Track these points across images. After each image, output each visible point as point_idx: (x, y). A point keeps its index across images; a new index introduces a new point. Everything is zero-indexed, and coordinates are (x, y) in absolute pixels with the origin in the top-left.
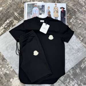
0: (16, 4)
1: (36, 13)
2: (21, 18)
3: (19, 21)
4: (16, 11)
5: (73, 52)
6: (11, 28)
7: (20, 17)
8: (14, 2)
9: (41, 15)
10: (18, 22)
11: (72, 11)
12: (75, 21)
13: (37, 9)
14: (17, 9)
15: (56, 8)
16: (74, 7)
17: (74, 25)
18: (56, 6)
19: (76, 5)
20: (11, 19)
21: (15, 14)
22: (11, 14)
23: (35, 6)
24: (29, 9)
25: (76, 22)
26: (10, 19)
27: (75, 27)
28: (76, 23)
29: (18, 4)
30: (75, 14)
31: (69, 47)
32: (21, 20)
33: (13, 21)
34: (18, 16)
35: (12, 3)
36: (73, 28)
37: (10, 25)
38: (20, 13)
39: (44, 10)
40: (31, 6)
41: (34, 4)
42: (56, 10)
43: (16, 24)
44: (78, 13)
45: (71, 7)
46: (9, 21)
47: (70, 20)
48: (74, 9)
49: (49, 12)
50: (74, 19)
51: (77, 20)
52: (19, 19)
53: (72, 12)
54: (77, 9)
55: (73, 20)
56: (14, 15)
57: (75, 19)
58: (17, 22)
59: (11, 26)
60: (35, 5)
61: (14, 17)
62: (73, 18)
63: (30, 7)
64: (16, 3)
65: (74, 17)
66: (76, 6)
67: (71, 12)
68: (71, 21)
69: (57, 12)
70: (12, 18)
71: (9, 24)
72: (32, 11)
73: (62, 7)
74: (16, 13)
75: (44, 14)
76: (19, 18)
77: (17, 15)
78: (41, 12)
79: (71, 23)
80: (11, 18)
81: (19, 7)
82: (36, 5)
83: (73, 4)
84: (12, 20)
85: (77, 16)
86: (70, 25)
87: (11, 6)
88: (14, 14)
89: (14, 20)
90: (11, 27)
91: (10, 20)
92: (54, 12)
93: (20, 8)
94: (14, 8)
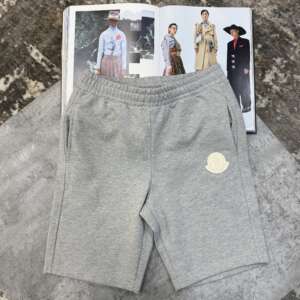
0: (37, 12)
1: (115, 53)
2: (55, 69)
3: (49, 83)
4: (36, 41)
5: (282, 230)
6: (15, 112)
7: (51, 67)
8: (25, 4)
9: (138, 61)
10: (47, 86)
11: (274, 36)
12: (285, 81)
13: (118, 37)
14: (42, 34)
15: (205, 30)
16: (281, 20)
17: (281, 97)
18: (206, 22)
19: (287, 10)
20: (16, 76)
21: (33, 54)
22: (13, 53)
23: (112, 20)
24: (82, 34)
25: (288, 84)
26: (12, 74)
27: (284, 104)
28: (291, 87)
29: (43, 11)
30: (283, 50)
31: (268, 206)
32: (57, 77)
33: (25, 84)
34: (44, 64)
35: (19, 8)
36: (278, 111)
37: (12, 99)
38: (53, 47)
39: (152, 41)
40: (91, 21)
41: (106, 13)
42: (208, 37)
43: (38, 94)
44: (295, 44)
45: (268, 18)
46: (8, 85)
47: (263, 76)
48: (282, 27)
49: (175, 49)
50: (282, 71)
51: (295, 76)
52: (48, 74)
53: (273, 41)
54: (294, 25)
55: (276, 75)
56: (28, 60)
57: (286, 68)
58: (41, 86)
59: (17, 105)
60: (110, 16)
61: (28, 66)
62: (274, 67)
63: (88, 28)
64: (37, 8)
65: (278, 60)
66: (286, 15)
67: (267, 43)
68: (268, 78)
69: (212, 47)
70: (19, 73)
71: (5, 99)
72: (96, 45)
73: (234, 27)
74: (38, 48)
75: (152, 58)
76: (49, 70)
77: (41, 57)
78: (136, 50)
79: (267, 86)
80: (15, 72)
81: (46, 24)
82: (116, 17)
83: (276, 7)
84: (21, 80)
85: (292, 58)
86: (263, 95)
87: (15, 21)
88: (28, 55)
89: (27, 80)
90: (14, 109)
91: (11, 80)
92: (197, 50)
93: (51, 27)
94: (28, 27)
